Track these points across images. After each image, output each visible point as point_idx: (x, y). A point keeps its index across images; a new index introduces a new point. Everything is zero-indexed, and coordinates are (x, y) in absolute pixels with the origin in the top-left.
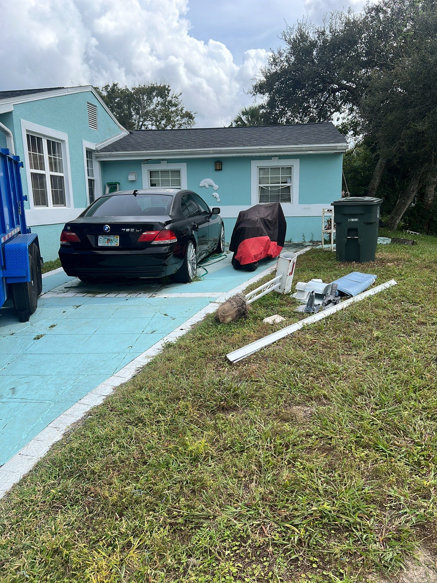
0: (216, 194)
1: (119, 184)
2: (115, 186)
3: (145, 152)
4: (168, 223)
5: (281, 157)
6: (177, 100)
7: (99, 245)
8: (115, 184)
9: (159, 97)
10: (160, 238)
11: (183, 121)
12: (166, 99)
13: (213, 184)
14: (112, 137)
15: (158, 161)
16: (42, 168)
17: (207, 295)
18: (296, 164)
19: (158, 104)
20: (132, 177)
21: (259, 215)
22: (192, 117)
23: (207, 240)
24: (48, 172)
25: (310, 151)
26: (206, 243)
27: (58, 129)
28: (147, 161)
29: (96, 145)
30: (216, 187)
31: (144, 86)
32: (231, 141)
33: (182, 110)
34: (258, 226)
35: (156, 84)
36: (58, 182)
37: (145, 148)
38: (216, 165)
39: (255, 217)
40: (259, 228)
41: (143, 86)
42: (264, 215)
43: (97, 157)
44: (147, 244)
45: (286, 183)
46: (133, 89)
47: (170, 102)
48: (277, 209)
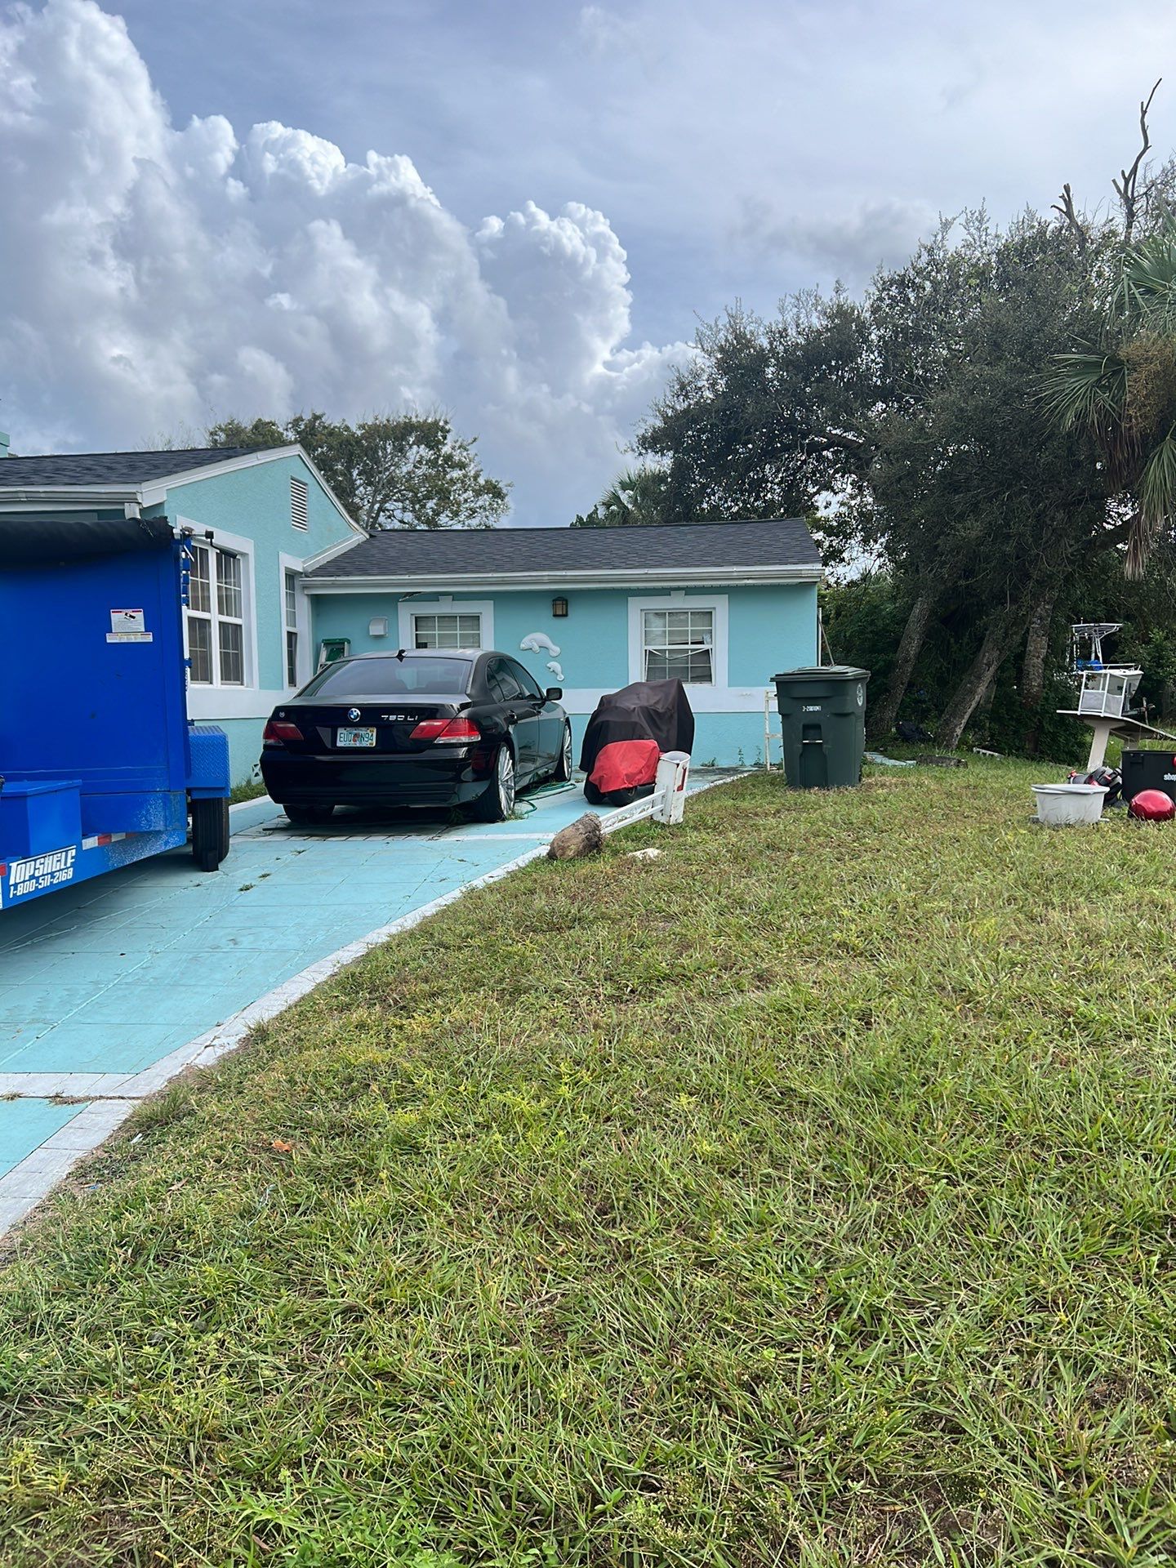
0: (554, 665)
1: (349, 642)
2: (341, 646)
3: (407, 577)
4: (463, 707)
5: (690, 591)
6: (465, 454)
7: (339, 744)
8: (341, 642)
9: (423, 446)
10: (450, 733)
11: (480, 503)
12: (439, 450)
13: (549, 644)
14: (335, 546)
15: (435, 597)
16: (206, 609)
17: (536, 836)
18: (721, 606)
19: (420, 462)
20: (377, 629)
21: (637, 702)
22: (500, 494)
23: (534, 754)
24: (215, 617)
25: (748, 579)
26: (534, 761)
27: (236, 533)
28: (411, 597)
29: (304, 562)
30: (555, 650)
31: (388, 421)
32: (586, 557)
33: (476, 477)
34: (635, 719)
35: (417, 417)
36: (232, 635)
37: (407, 569)
38: (554, 605)
39: (631, 704)
40: (636, 723)
41: (385, 422)
42: (648, 701)
43: (305, 587)
44: (427, 743)
45: (702, 643)
46: (362, 427)
47: (448, 458)
48: (674, 691)
